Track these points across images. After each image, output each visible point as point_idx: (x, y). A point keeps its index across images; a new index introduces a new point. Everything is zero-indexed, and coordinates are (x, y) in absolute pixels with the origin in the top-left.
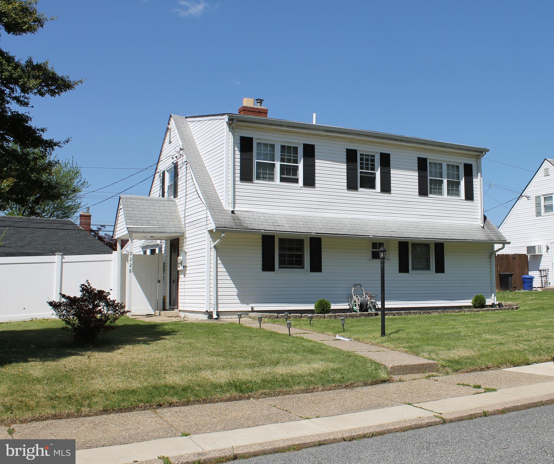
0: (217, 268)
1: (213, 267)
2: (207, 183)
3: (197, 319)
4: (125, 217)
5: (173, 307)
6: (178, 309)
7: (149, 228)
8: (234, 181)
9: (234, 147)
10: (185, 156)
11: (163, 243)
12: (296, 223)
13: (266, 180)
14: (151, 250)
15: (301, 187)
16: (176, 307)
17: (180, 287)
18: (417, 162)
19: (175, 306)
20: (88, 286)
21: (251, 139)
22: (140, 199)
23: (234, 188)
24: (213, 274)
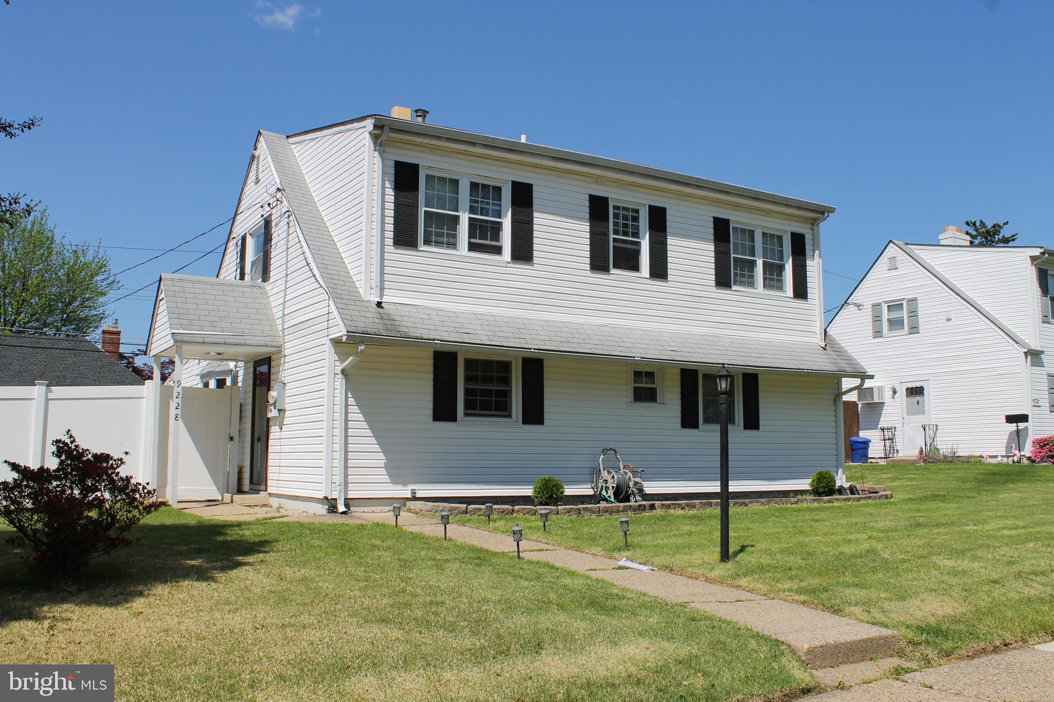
0: (347, 413)
1: (339, 412)
2: (328, 250)
3: (304, 512)
4: (168, 313)
5: (258, 487)
6: (266, 491)
7: (214, 335)
8: (383, 245)
9: (383, 181)
10: (285, 203)
11: (239, 367)
12: (498, 329)
13: (442, 247)
14: (217, 380)
15: (508, 262)
16: (263, 488)
17: (270, 449)
18: (712, 226)
19: (261, 485)
20: (69, 443)
21: (415, 168)
22: (198, 282)
23: (382, 259)
24: (339, 424)
